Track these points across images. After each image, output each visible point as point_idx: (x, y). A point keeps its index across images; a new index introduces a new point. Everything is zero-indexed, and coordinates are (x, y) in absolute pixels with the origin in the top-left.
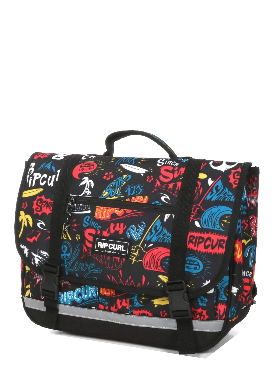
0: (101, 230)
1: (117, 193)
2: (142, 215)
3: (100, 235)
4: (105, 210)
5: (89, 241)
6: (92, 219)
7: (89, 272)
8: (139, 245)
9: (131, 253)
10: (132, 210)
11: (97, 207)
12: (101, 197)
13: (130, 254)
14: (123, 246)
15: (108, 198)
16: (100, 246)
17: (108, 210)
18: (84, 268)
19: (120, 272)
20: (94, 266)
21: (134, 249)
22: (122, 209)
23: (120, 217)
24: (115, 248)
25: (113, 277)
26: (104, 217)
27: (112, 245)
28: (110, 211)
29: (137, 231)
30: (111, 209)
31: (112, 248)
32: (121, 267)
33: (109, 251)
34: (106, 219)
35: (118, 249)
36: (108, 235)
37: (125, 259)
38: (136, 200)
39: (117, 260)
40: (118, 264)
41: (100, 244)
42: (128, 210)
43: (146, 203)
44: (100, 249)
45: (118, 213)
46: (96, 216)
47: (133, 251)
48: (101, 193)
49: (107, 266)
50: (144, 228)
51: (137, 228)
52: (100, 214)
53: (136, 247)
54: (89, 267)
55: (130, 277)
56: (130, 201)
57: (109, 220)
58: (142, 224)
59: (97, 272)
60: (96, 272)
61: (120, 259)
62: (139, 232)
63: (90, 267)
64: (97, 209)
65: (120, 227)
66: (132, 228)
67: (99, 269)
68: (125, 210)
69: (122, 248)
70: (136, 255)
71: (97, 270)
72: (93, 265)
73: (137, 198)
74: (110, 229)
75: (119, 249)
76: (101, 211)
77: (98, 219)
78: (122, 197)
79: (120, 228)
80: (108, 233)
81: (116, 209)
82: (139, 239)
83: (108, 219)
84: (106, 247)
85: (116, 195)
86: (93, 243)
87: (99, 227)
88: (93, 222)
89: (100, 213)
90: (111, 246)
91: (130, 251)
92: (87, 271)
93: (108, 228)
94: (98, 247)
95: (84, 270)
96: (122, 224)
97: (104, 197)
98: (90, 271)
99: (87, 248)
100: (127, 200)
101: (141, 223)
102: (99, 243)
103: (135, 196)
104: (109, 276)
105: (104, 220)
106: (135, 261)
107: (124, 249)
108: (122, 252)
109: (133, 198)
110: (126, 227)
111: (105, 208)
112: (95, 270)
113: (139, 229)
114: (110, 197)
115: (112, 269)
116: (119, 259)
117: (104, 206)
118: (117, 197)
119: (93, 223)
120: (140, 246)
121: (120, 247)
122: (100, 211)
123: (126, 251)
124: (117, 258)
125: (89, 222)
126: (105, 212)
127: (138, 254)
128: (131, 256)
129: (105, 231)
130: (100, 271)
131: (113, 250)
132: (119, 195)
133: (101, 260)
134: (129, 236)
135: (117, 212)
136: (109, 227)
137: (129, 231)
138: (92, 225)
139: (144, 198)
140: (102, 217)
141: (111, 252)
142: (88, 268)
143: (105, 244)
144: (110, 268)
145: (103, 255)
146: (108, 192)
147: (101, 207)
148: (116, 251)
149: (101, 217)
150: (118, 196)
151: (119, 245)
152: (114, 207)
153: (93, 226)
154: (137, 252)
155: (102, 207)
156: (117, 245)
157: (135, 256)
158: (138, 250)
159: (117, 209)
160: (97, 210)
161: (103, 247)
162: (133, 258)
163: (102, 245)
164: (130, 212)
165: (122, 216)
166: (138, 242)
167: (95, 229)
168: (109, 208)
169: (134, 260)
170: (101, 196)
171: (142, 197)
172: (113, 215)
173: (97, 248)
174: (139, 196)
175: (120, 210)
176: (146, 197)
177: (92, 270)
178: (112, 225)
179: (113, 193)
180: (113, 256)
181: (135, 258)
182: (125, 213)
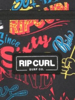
0: (21, 47)
1: (31, 2)
2: (67, 24)
3: (20, 52)
4: (21, 24)
5: (7, 61)
6: (7, 35)
7: (11, 97)
8: (70, 57)
9: (62, 67)
10: (54, 20)
11: (10, 21)
12: (13, 10)
13: (60, 68)
14: (51, 61)
15: (22, 9)
16: (22, 65)
17: (25, 23)
18: (2, 94)
19: (52, 90)
20: (17, 89)
21: (65, 62)
22: (42, 20)
23: (41, 29)
24: (41, 64)
25: (42, 97)
26: (22, 31)
27: (37, 61)
28: (28, 24)
29: (65, 41)
30: (28, 22)
31: (37, 65)
32: (51, 84)
33: (34, 69)
34: (25, 33)
35: (45, 65)
36: (30, 51)
37: (56, 74)
38: (56, 8)
39: (46, 77)
40: (48, 81)
41: (22, 62)
42: (49, 20)
43: (68, 10)
44: (22, 67)
45: (38, 25)
46: (11, 31)
47: (64, 64)
48: (12, 5)
49: (34, 86)
50: (72, 37)
51: (65, 38)
52: (16, 29)
53: (66, 59)
54: (10, 90)
55: (64, 94)
56: (48, 10)
57: (29, 33)
58: (70, 33)
59: (22, 95)
60: (20, 95)
61: (49, 76)
62: (67, 43)
63: (12, 90)
64: (10, 23)
65: (43, 40)
66: (58, 39)
67: (24, 91)
68: (45, 20)
69: (50, 63)
70: (68, 68)
71: (21, 92)
72: (16, 87)
73: (56, 5)
74: (32, 44)
75: (47, 64)
76: (17, 25)
77: (15, 34)
78: (37, 6)
79: (44, 42)
80: (29, 48)
81: (34, 20)
82: (69, 50)
83: (27, 33)
84: (29, 65)
85: (30, 5)
86: (13, 62)
87: (18, 43)
88: (9, 38)
89: (15, 27)
90: (36, 63)
91: (61, 64)
92: (8, 95)
93: (29, 43)
94: (20, 65)
95: (4, 95)
96: (46, 37)
97: (16, 8)
98: (12, 95)
99: (6, 69)
100: (45, 9)
101: (68, 32)
102: (20, 61)
103: (53, 3)
104: (38, 97)
105: (22, 35)
106: (68, 75)
107: (53, 64)
108: (51, 67)
109: (51, 7)
110: (50, 39)
111: (21, 21)
112: (19, 93)
113: (66, 39)
114: (24, 8)
115: (41, 88)
116: (47, 75)
117: (19, 19)
118: (31, 8)
119: (9, 40)
120: (72, 57)
121: (47, 62)
122: (15, 26)
123: (56, 65)
124: (45, 75)
125: (3, 39)
126: (21, 25)
127: (70, 67)
128: (63, 70)
129: (26, 47)
130: (26, 92)
131: (39, 67)
132: (34, 4)
133: (26, 80)
134: (56, 49)
135: (36, 24)
136: (30, 41)
137: (55, 43)
138: (8, 43)
139: (63, 5)
140: (19, 31)
141: (36, 69)
142: (9, 92)
143: (28, 61)
144: (38, 88)
145: (27, 74)
146: (19, 3)
147: (15, 21)
148: (44, 67)
149: (17, 32)
150: (33, 6)
151: (46, 61)
152: (31, 19)
153: (10, 43)
154: (69, 65)
155: (17, 21)
156: (43, 61)
157: (66, 69)
158: (70, 62)
159: (36, 20)
160: (11, 25)
161: (26, 66)
162: (65, 72)
163: (24, 63)
164: (52, 22)
165: (43, 28)
166: (69, 53)
167: (14, 46)
168: (26, 20)
169: (66, 74)
170: (13, 8)
171: (61, 4)
172: (33, 28)
173: (19, 68)
174: (58, 4)
175: (39, 22)
176: (66, 4)
177: (15, 94)
178: (34, 39)
179: (26, 4)
180: (40, 74)
181: (68, 72)
182: (47, 24)
